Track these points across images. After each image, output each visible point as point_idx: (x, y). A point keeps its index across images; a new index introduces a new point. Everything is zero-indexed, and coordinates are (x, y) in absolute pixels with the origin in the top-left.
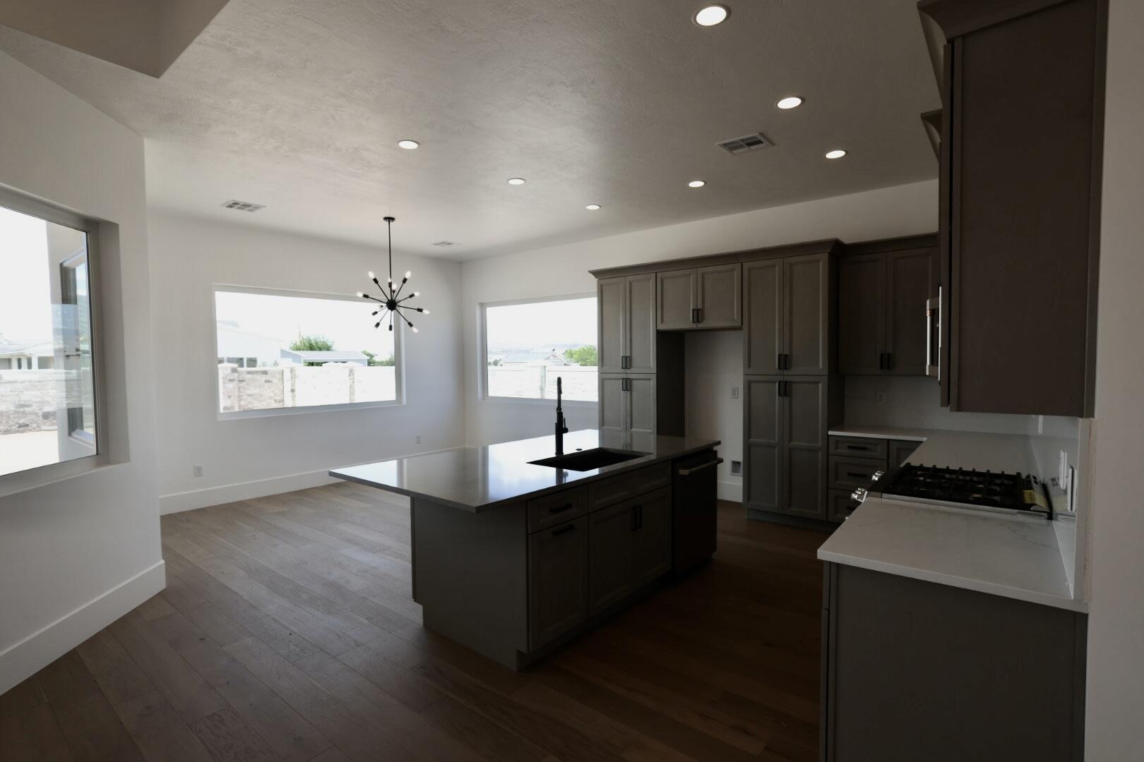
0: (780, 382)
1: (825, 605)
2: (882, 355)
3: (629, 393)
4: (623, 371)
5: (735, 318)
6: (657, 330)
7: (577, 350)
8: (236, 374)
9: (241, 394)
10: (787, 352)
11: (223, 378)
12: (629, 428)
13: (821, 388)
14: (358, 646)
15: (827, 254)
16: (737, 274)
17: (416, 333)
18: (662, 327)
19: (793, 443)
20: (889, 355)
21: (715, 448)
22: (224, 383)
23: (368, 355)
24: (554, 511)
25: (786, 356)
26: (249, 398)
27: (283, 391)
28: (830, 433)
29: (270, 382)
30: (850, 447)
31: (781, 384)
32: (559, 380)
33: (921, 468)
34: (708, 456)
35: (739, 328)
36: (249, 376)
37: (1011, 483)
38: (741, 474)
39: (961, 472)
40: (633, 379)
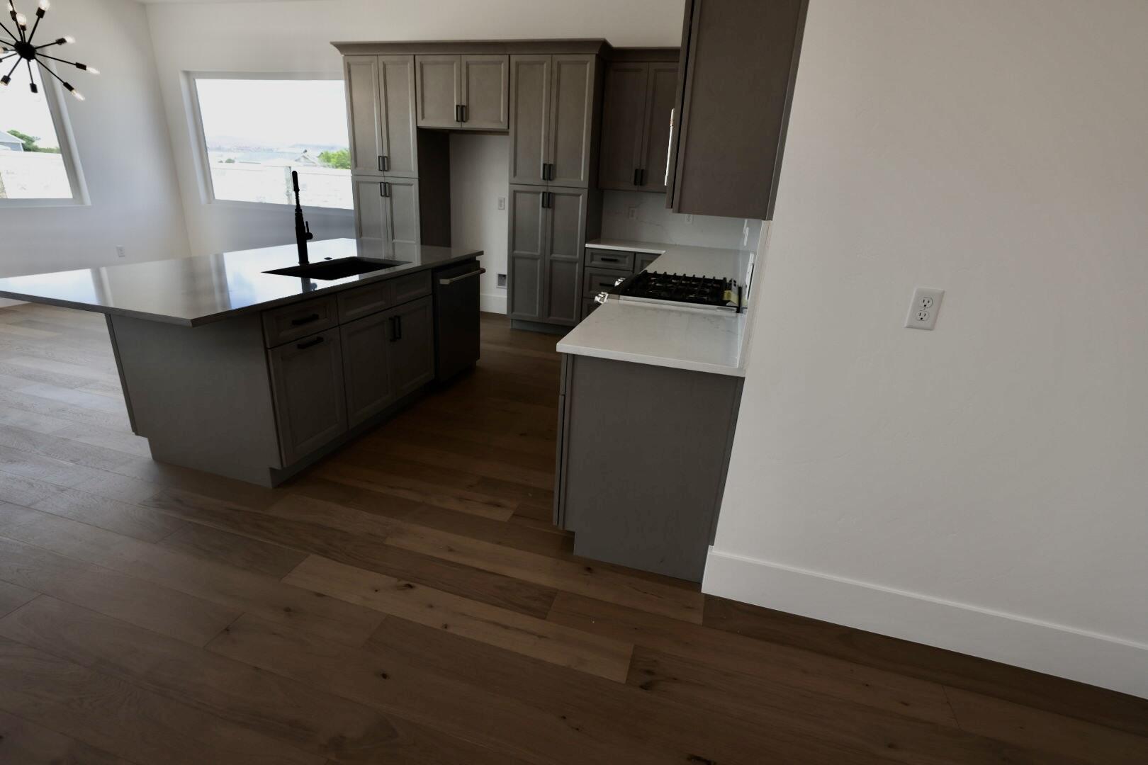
0: (544, 193)
1: (562, 391)
2: (636, 171)
3: (388, 199)
4: (381, 173)
5: (502, 120)
6: (418, 127)
7: (335, 152)
10: (551, 162)
12: (390, 237)
13: (582, 201)
14: (62, 491)
15: (594, 56)
16: (503, 68)
17: (82, 101)
18: (423, 124)
19: (553, 255)
20: (642, 170)
21: (478, 258)
23: (22, 137)
24: (297, 323)
25: (550, 165)
28: (587, 245)
30: (603, 259)
31: (545, 195)
32: (295, 175)
33: (655, 274)
34: (471, 267)
35: (505, 133)
37: (718, 286)
38: (506, 287)
39: (685, 278)
40: (394, 184)
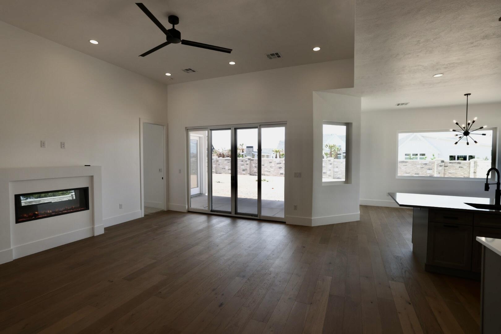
8: (443, 163)
9: (445, 172)
11: (437, 165)
22: (437, 167)
26: (450, 174)
27: (469, 172)
29: (462, 167)
36: (451, 164)
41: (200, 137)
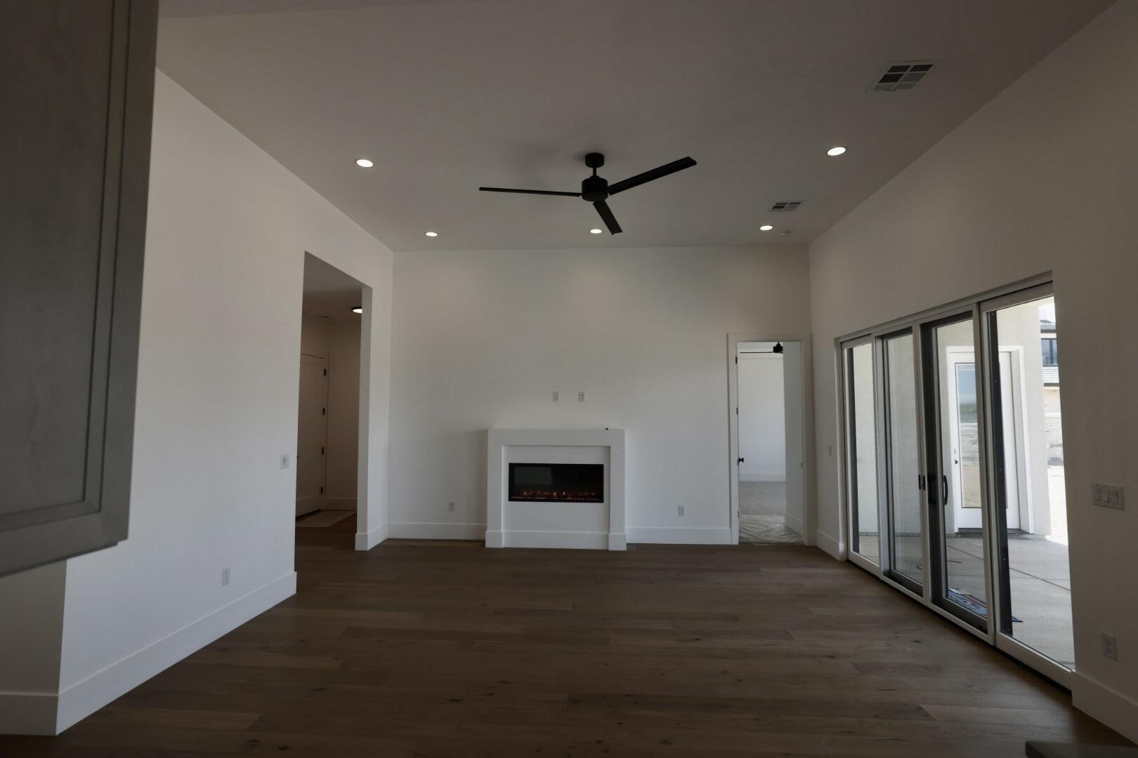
41: (1010, 352)
